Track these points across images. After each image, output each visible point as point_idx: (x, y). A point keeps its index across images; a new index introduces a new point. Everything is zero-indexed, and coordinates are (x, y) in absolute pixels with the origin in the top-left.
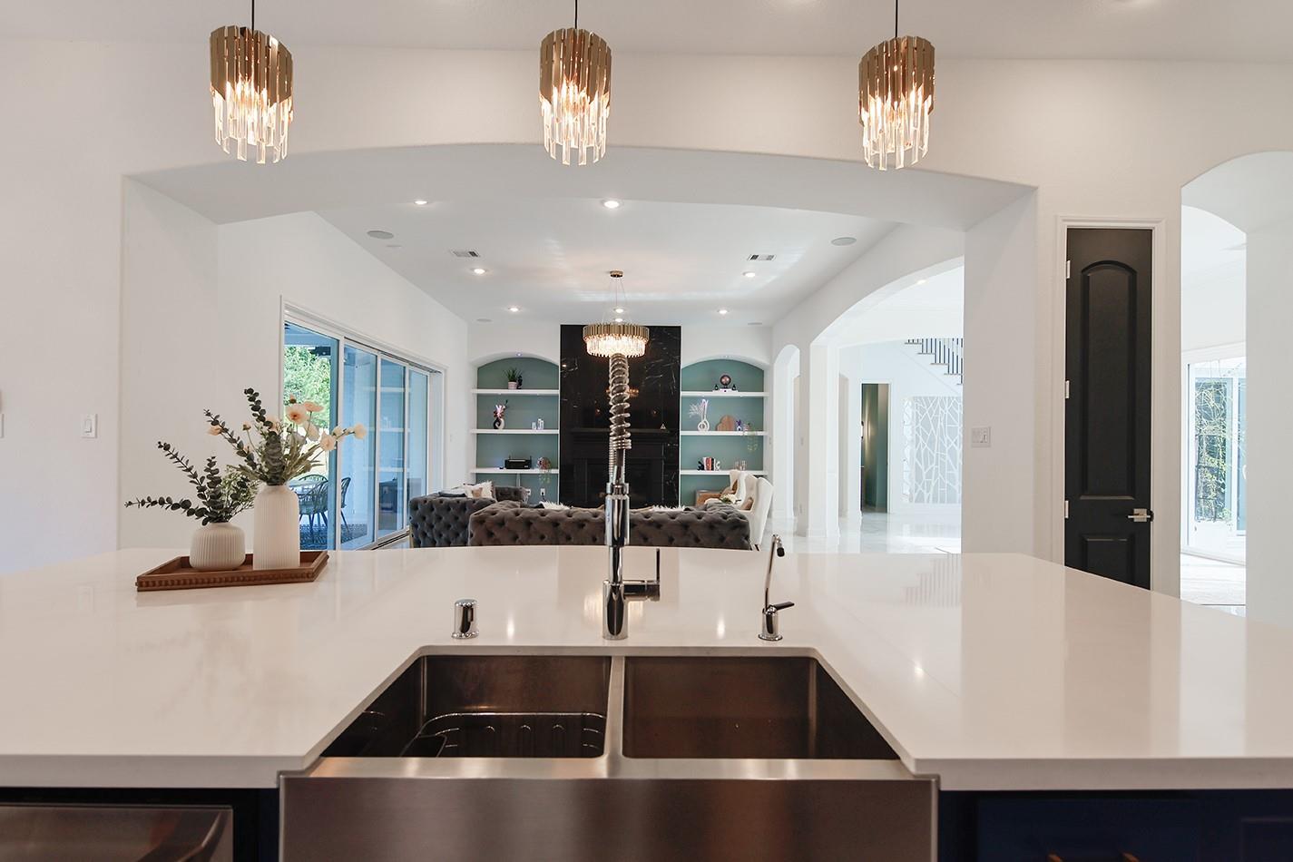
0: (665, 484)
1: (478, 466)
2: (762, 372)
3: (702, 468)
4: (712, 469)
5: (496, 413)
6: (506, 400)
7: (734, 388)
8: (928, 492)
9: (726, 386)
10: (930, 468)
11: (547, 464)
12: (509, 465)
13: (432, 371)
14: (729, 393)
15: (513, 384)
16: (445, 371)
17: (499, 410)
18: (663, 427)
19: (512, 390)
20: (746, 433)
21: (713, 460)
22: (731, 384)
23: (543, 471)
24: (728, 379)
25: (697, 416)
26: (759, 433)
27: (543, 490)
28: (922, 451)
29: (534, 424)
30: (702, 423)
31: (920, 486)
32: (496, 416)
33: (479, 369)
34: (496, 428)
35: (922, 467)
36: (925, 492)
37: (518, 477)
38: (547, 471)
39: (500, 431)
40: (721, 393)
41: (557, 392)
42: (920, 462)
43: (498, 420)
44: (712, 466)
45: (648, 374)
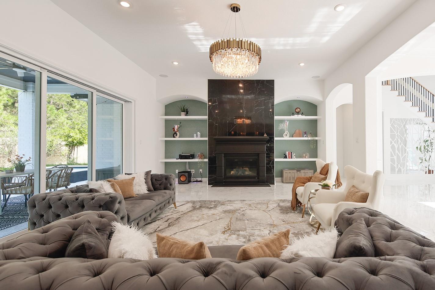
0: (267, 167)
1: (166, 157)
2: (316, 106)
3: (286, 157)
4: (292, 158)
5: (174, 129)
6: (180, 122)
7: (302, 114)
8: (403, 168)
9: (298, 113)
10: (404, 155)
11: (202, 156)
12: (181, 157)
13: (126, 101)
14: (300, 117)
15: (183, 113)
16: (135, 101)
17: (176, 127)
18: (265, 135)
19: (183, 117)
20: (310, 138)
21: (291, 153)
22: (301, 112)
23: (200, 160)
24: (299, 110)
25: (282, 129)
26: (316, 138)
27: (201, 170)
28: (400, 146)
29: (195, 135)
30: (286, 133)
31: (399, 165)
32: (174, 131)
33: (165, 106)
34: (174, 137)
35: (400, 155)
36: (402, 168)
37: (187, 164)
38: (202, 160)
39: (177, 139)
40: (296, 117)
41: (206, 117)
42: (399, 153)
43: (176, 133)
44: (291, 156)
45: (256, 106)
